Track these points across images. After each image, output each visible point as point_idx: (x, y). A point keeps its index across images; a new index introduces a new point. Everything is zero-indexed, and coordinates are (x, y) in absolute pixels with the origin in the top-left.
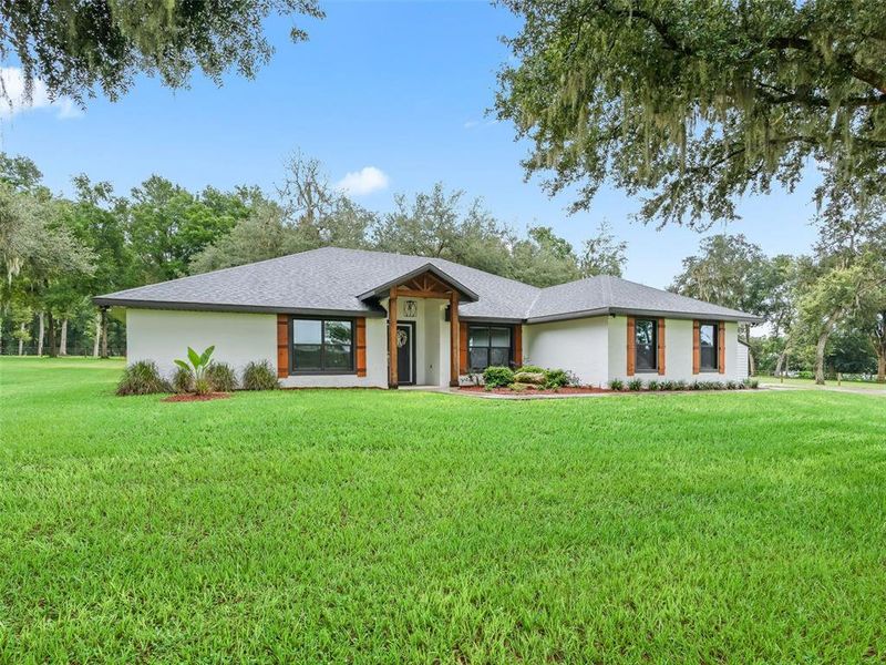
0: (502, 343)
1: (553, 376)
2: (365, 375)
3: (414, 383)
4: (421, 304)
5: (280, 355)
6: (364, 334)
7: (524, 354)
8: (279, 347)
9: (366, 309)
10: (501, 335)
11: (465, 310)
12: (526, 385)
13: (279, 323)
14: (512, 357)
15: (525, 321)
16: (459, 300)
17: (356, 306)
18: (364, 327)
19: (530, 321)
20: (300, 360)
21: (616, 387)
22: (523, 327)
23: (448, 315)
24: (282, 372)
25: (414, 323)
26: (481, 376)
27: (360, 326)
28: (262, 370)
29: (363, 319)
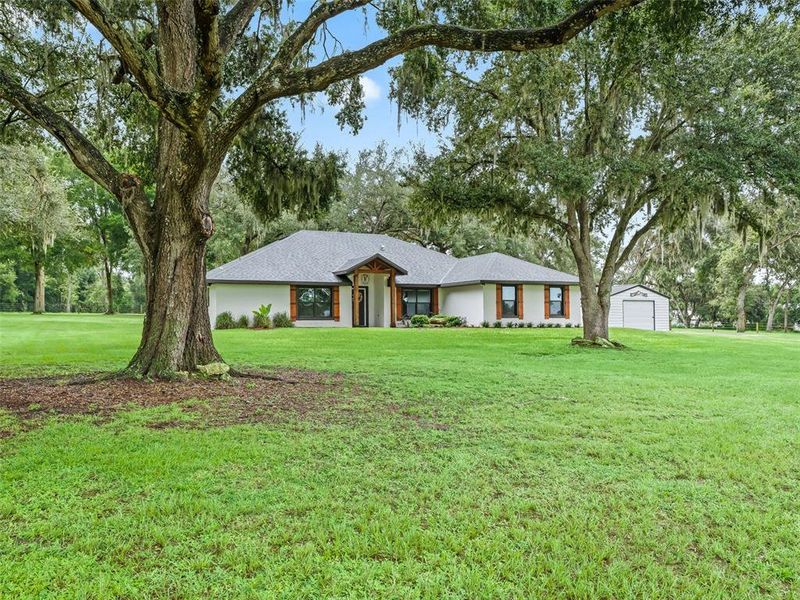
0: (425, 300)
1: (451, 320)
2: (339, 320)
3: (367, 326)
4: (372, 276)
5: (292, 308)
6: (338, 295)
7: (439, 307)
8: (291, 304)
9: (340, 281)
10: (424, 295)
11: (400, 279)
12: (435, 325)
13: (291, 290)
14: (432, 309)
15: (439, 286)
16: (395, 274)
17: (333, 280)
18: (338, 291)
19: (443, 286)
20: (303, 311)
21: (486, 325)
22: (439, 290)
23: (389, 283)
24: (293, 318)
25: (367, 288)
26: (410, 321)
27: (336, 291)
28: (284, 316)
29: (338, 287)
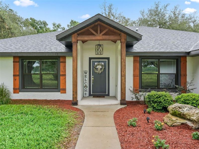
0: (169, 71)
2: (65, 93)
4: (113, 46)
5: (15, 80)
6: (65, 66)
7: (189, 79)
8: (14, 76)
10: (169, 64)
12: (180, 121)
13: (14, 62)
14: (178, 81)
15: (188, 54)
18: (65, 62)
19: (193, 53)
22: (188, 59)
24: (16, 90)
25: (108, 59)
27: (62, 62)
29: (64, 57)
